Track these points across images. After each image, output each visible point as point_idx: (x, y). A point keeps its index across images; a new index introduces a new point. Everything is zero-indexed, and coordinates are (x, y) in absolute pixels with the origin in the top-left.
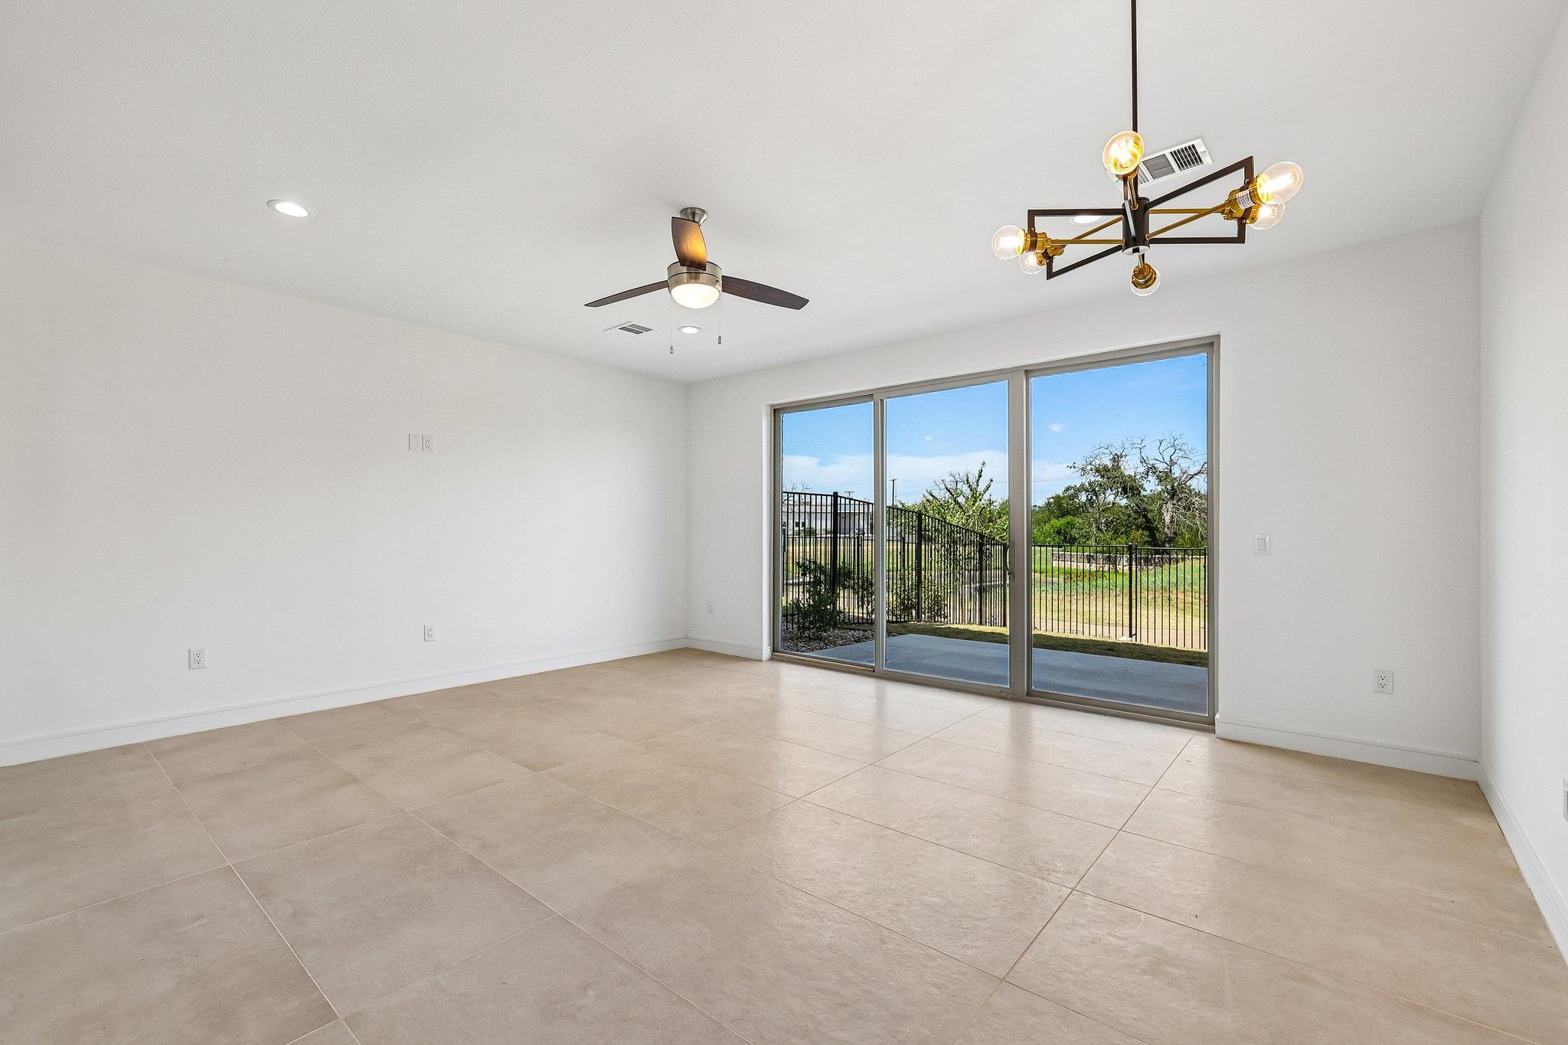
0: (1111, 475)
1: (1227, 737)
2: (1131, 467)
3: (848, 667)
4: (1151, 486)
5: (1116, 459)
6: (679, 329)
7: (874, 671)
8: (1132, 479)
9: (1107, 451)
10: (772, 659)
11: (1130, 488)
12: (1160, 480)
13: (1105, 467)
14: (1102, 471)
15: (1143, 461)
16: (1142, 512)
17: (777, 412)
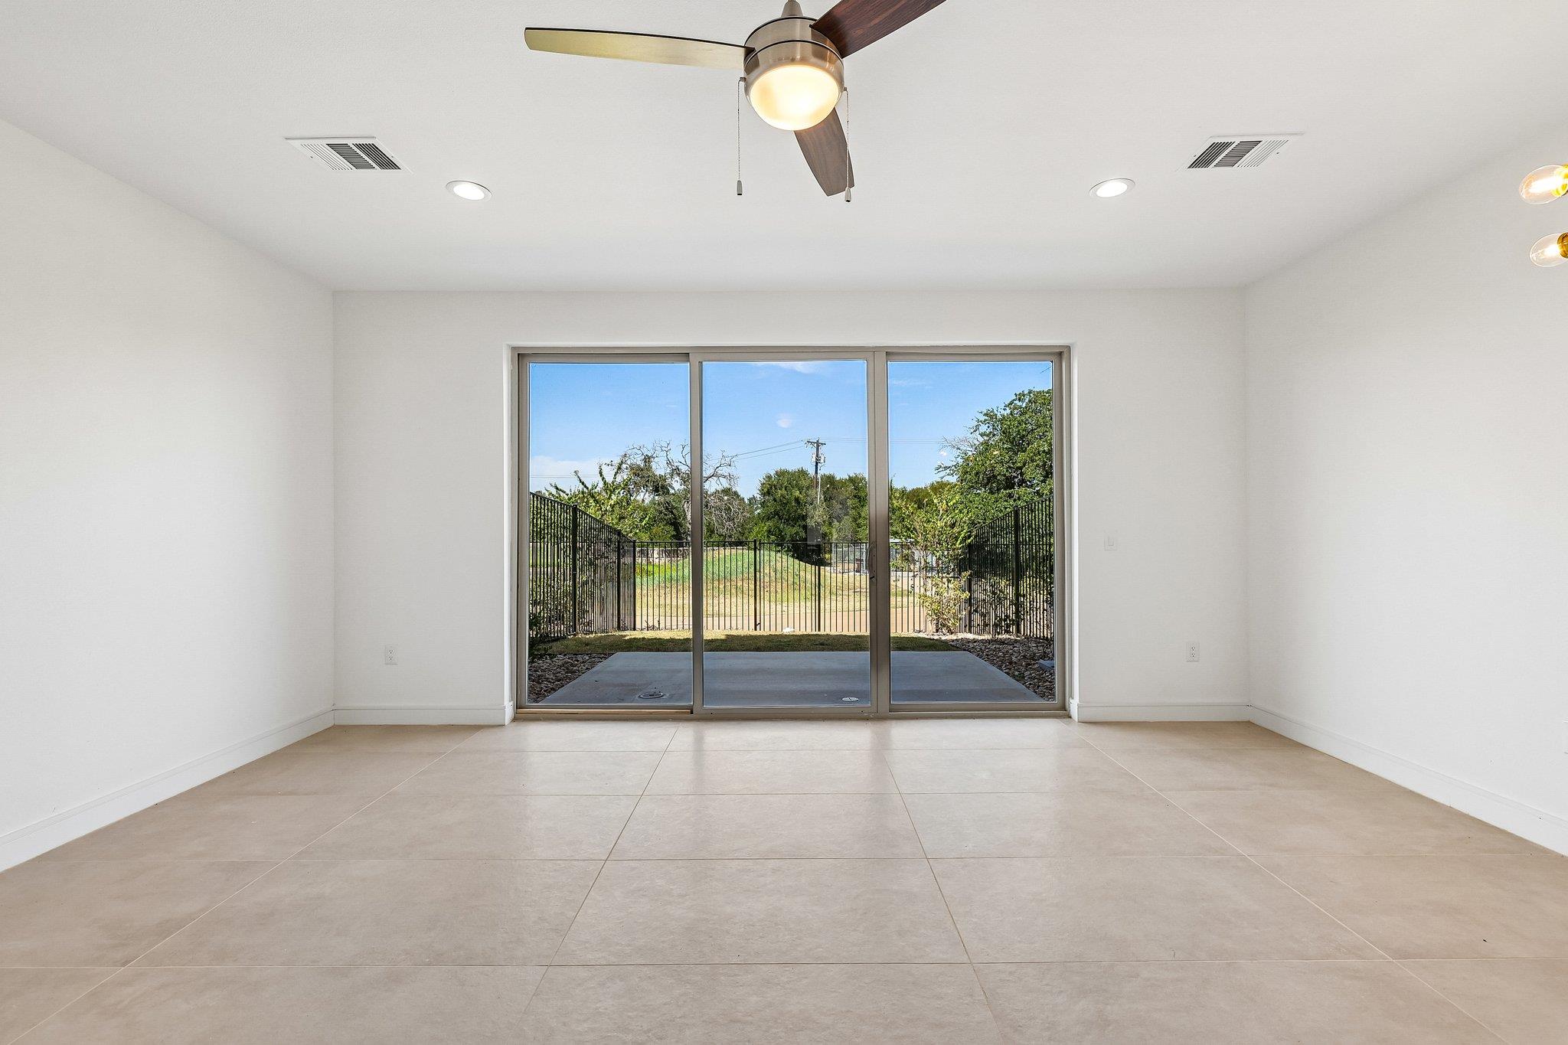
0: (642, 475)
1: (1086, 720)
2: (659, 468)
3: (651, 713)
4: (677, 485)
5: (648, 459)
6: (451, 184)
7: (692, 713)
8: (663, 478)
9: (639, 452)
10: (515, 719)
11: (659, 487)
12: (684, 481)
13: (639, 466)
14: (637, 471)
15: (669, 463)
16: (669, 508)
17: (522, 357)
